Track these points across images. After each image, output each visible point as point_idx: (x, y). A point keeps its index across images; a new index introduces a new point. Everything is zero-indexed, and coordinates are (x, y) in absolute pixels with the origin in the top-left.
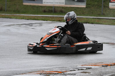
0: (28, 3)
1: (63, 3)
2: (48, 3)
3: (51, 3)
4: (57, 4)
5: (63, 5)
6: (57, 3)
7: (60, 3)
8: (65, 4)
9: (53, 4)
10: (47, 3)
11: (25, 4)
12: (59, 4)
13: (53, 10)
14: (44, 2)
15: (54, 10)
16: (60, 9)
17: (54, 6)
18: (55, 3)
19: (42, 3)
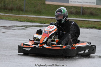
1: (94, 3)
2: (75, 2)
3: (79, 2)
5: (94, 5)
6: (87, 2)
7: (90, 3)
8: (97, 4)
9: (81, 3)
11: (47, 3)
12: (88, 4)
13: (81, 11)
14: (71, 1)
15: (83, 12)
16: (89, 11)
17: (82, 7)
18: (84, 2)
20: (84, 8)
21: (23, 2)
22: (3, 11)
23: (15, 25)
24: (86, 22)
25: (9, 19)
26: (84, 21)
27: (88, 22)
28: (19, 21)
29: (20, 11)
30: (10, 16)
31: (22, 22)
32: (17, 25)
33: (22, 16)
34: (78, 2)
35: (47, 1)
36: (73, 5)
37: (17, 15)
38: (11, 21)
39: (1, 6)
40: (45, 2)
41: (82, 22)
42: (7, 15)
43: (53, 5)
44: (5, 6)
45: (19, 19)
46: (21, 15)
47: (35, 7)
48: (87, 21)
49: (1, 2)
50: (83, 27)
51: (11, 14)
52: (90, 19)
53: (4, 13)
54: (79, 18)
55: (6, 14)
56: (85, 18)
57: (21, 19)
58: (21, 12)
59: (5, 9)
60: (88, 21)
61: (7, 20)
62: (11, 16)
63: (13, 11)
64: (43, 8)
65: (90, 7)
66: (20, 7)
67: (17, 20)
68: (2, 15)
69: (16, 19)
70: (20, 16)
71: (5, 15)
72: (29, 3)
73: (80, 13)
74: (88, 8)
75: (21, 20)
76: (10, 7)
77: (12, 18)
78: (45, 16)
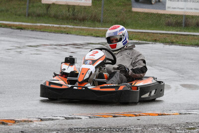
0: (141, 8)
2: (175, 8)
3: (180, 9)
4: (191, 11)
6: (192, 9)
7: (196, 9)
9: (183, 10)
10: (173, 8)
11: (134, 9)
12: (193, 11)
13: (183, 22)
14: (169, 8)
15: (185, 22)
16: (194, 21)
17: (185, 15)
18: (187, 9)
19: (164, 8)
20: (187, 17)
21: (100, 9)
22: (72, 22)
23: (89, 42)
24: (191, 37)
25: (80, 33)
26: (188, 35)
27: (192, 37)
28: (94, 36)
29: (96, 22)
30: (82, 29)
31: (98, 38)
32: (92, 42)
33: (99, 30)
34: (178, 8)
35: (134, 7)
36: (172, 13)
37: (92, 28)
38: (83, 37)
39: (69, 15)
40: (131, 9)
41: (184, 37)
42: (77, 29)
43: (142, 13)
44: (74, 15)
45: (94, 33)
46: (98, 27)
47: (117, 16)
48: (191, 35)
49: (69, 10)
50: (186, 44)
51: (83, 26)
52: (195, 32)
53: (73, 25)
54: (180, 31)
55: (76, 27)
56: (189, 32)
57: (97, 33)
58: (97, 24)
59: (74, 20)
60: (194, 35)
61: (77, 35)
62: (84, 29)
63: (86, 22)
64: (129, 17)
65: (197, 16)
66: (95, 16)
67: (91, 35)
68: (70, 28)
69: (90, 33)
70: (95, 28)
71: (74, 28)
72: (108, 10)
73: (182, 23)
74: (193, 17)
75: (98, 35)
76: (81, 16)
77: (85, 32)
78: (132, 28)
